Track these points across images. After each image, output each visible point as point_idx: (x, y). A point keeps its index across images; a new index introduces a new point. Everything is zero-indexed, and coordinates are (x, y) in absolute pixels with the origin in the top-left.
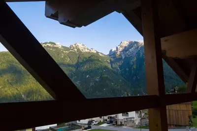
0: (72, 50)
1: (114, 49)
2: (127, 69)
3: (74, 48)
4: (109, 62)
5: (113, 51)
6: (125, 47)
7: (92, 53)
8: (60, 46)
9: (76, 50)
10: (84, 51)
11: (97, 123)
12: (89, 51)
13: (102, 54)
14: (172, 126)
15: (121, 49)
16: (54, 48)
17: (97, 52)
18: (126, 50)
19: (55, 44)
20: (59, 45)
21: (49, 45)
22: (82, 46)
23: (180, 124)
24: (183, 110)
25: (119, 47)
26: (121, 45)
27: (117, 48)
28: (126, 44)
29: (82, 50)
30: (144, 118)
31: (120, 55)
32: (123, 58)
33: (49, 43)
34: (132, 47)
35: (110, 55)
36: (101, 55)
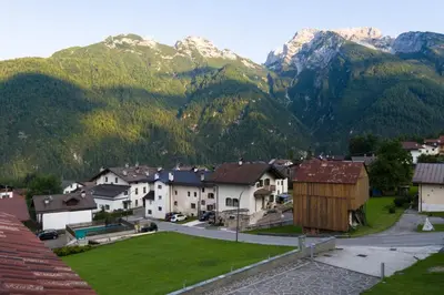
0: (180, 52)
1: (278, 51)
2: (307, 98)
3: (184, 48)
4: (266, 80)
5: (276, 54)
6: (305, 46)
7: (227, 59)
8: (154, 44)
9: (189, 52)
10: (208, 55)
11: (183, 218)
12: (219, 55)
13: (251, 62)
14: (313, 232)
15: (294, 51)
16: (138, 48)
17: (238, 57)
18: (306, 52)
19: (140, 39)
20: (150, 40)
21: (128, 41)
22: (204, 45)
23: (328, 227)
24: (337, 198)
25: (289, 46)
26: (296, 40)
27: (285, 47)
28: (306, 38)
29: (205, 53)
30: (274, 212)
31: (293, 65)
32: (299, 71)
33: (128, 37)
34: (321, 45)
35: (268, 65)
36: (247, 64)
